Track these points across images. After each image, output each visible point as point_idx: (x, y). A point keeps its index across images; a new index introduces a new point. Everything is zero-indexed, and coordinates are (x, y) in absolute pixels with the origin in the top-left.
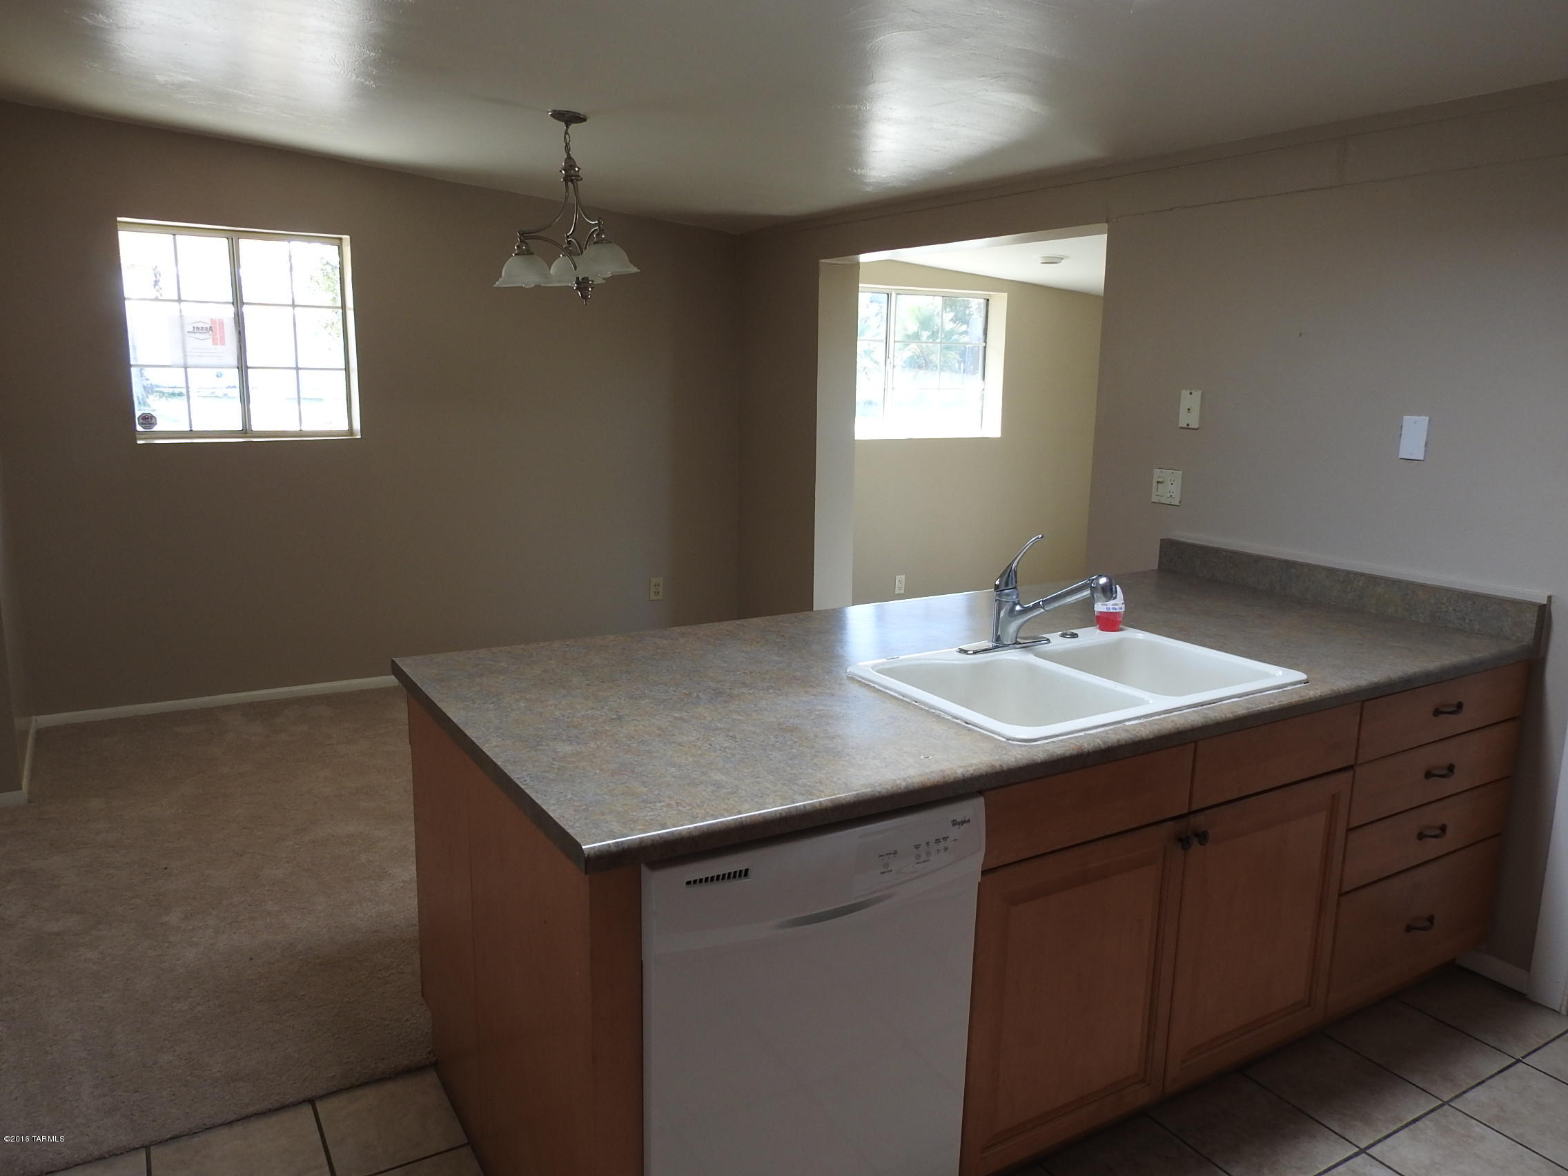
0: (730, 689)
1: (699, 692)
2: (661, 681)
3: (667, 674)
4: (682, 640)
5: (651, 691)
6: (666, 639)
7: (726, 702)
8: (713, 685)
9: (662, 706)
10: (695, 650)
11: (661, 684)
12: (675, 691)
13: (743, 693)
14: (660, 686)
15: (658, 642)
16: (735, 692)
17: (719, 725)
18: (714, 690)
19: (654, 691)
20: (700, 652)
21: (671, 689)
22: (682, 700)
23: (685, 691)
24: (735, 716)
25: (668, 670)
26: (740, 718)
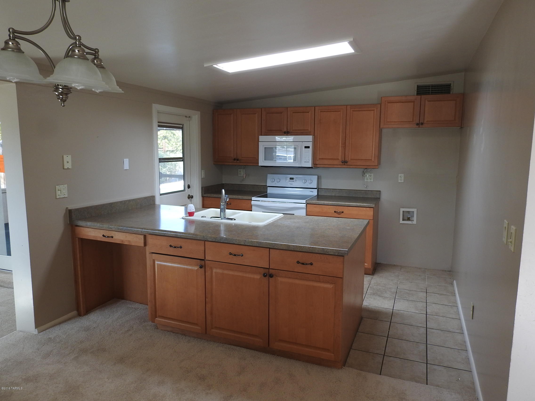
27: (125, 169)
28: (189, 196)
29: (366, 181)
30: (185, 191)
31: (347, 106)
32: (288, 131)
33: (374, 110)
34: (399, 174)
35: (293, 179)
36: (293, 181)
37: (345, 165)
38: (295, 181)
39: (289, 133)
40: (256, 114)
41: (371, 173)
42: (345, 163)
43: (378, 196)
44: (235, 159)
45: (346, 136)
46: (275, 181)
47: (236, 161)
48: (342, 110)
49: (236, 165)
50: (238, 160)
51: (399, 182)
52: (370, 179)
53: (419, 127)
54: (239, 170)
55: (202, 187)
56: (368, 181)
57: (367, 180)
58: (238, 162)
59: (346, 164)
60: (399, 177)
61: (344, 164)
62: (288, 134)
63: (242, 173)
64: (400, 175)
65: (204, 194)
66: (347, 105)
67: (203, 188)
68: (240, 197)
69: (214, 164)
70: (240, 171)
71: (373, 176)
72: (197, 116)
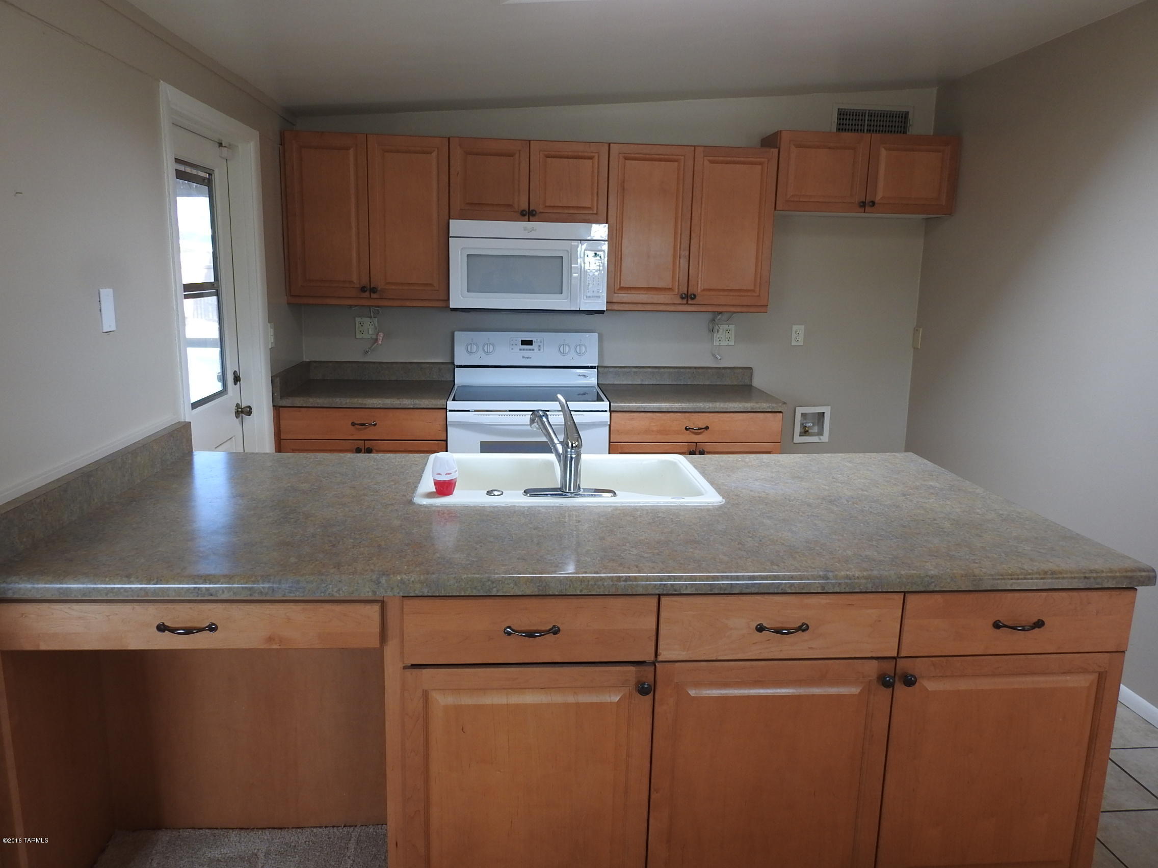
0: (822, 503)
1: (846, 504)
2: (875, 515)
3: (869, 520)
4: (849, 553)
5: (883, 509)
6: (866, 556)
7: (829, 496)
8: (835, 508)
9: (875, 499)
10: (839, 540)
11: (875, 514)
12: (865, 507)
13: (814, 500)
14: (875, 512)
15: (875, 554)
16: (820, 501)
17: (840, 485)
18: (834, 504)
19: (880, 509)
20: (834, 537)
21: (867, 509)
22: (860, 501)
23: (856, 506)
24: (827, 488)
25: (868, 523)
26: (824, 487)
27: (104, 331)
28: (240, 410)
29: (716, 343)
30: (227, 394)
31: (695, 149)
32: (531, 209)
33: (761, 164)
34: (794, 326)
35: (532, 345)
36: (530, 350)
37: (687, 303)
38: (536, 350)
39: (534, 215)
40: (431, 153)
41: (729, 324)
42: (689, 300)
43: (747, 382)
44: (363, 289)
45: (692, 229)
46: (481, 349)
47: (367, 294)
48: (683, 157)
49: (351, 306)
50: (373, 290)
51: (793, 344)
52: (727, 340)
53: (864, 212)
54: (358, 320)
55: (272, 377)
56: (722, 343)
57: (720, 342)
58: (374, 296)
59: (690, 302)
60: (793, 332)
61: (685, 301)
62: (531, 217)
63: (367, 327)
64: (795, 328)
65: (282, 397)
66: (695, 146)
67: (278, 380)
68: (407, 402)
69: (288, 304)
70: (361, 324)
71: (733, 333)
72: (252, 144)
